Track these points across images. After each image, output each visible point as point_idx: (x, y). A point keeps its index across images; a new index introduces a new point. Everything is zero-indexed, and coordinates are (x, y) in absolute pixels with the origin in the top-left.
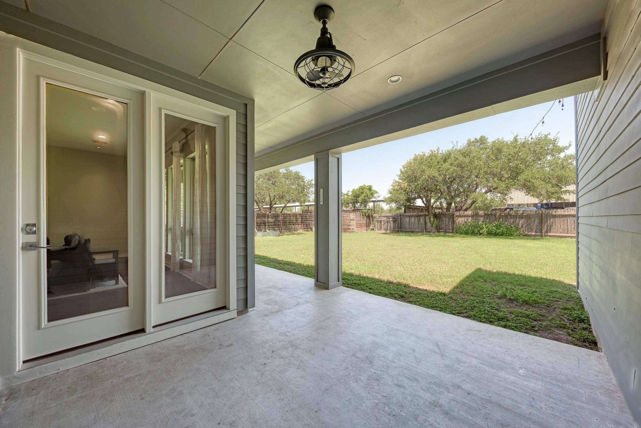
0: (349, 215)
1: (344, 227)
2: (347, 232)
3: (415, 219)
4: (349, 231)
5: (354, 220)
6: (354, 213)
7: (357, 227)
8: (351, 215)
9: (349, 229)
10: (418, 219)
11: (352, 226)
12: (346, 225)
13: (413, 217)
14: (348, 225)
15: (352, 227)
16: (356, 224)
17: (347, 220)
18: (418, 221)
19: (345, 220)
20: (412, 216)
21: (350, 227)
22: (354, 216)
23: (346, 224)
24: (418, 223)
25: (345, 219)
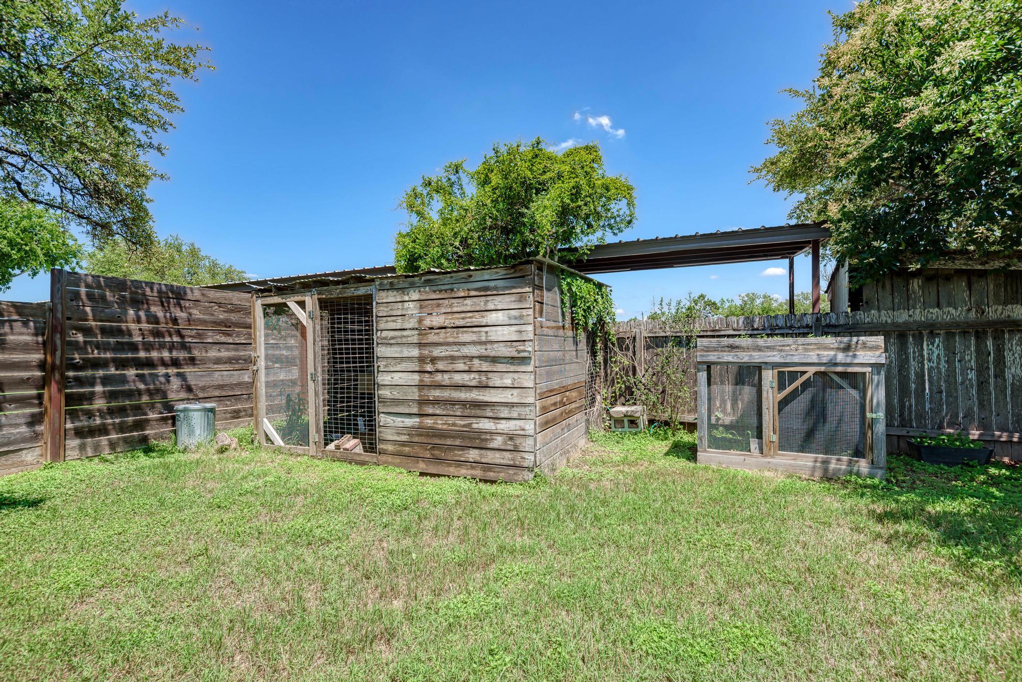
0: (477, 319)
1: (429, 422)
2: (460, 463)
3: (950, 352)
4: (473, 455)
5: (524, 360)
6: (522, 298)
7: (546, 425)
8: (492, 318)
9: (479, 440)
10: (981, 353)
11: (505, 412)
12: (453, 403)
13: (932, 335)
14: (464, 404)
15: (503, 426)
16: (542, 396)
17: (453, 358)
18: (982, 370)
19: (434, 360)
20: (931, 329)
21: (486, 425)
22: (520, 321)
23: (446, 394)
24: (982, 384)
25: (437, 352)
